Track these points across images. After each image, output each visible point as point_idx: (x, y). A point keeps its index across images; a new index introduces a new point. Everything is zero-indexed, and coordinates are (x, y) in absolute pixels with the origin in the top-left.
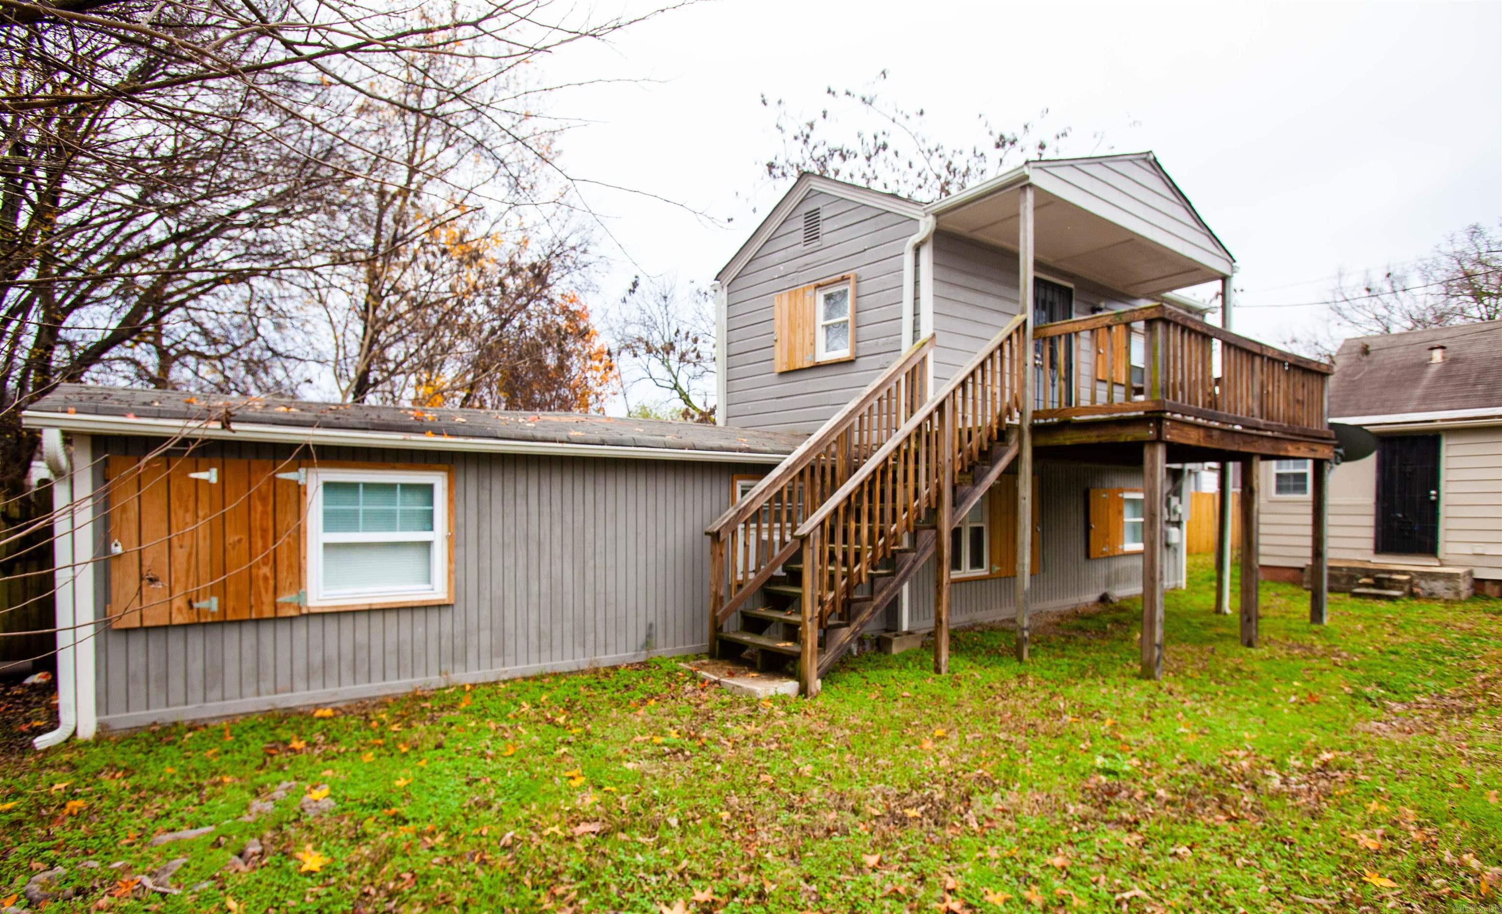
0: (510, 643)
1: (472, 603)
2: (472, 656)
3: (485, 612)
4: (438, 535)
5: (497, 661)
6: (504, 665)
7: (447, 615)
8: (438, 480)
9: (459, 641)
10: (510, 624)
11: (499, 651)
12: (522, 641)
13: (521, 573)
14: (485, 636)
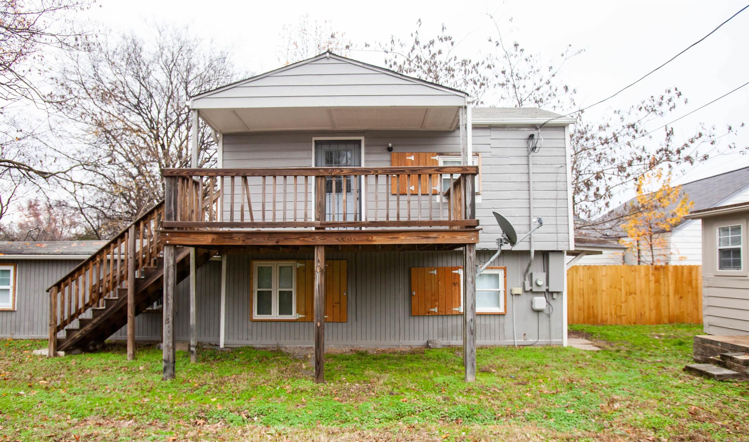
0: (35, 326)
1: (23, 311)
2: (22, 329)
3: (27, 314)
4: (10, 287)
5: (31, 332)
6: (33, 334)
7: (14, 314)
8: (11, 268)
9: (18, 324)
10: (35, 319)
11: (31, 329)
12: (40, 326)
13: (40, 302)
14: (27, 323)
